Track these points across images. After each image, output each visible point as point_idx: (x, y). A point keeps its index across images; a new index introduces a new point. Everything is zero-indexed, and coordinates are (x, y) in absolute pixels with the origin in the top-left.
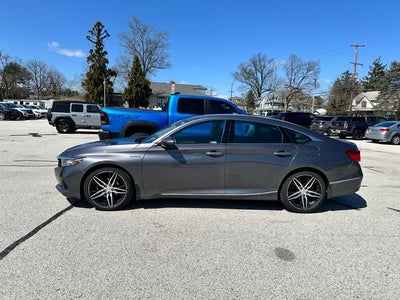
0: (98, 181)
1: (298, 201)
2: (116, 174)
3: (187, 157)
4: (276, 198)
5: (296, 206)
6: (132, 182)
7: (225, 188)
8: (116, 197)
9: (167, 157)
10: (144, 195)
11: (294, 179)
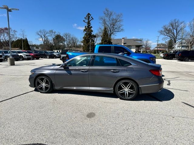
0: (40, 81)
1: (123, 94)
2: (45, 78)
3: (72, 72)
4: (113, 92)
5: (123, 97)
6: (51, 82)
7: (90, 86)
8: (46, 88)
9: (65, 72)
10: (57, 88)
11: (121, 83)
